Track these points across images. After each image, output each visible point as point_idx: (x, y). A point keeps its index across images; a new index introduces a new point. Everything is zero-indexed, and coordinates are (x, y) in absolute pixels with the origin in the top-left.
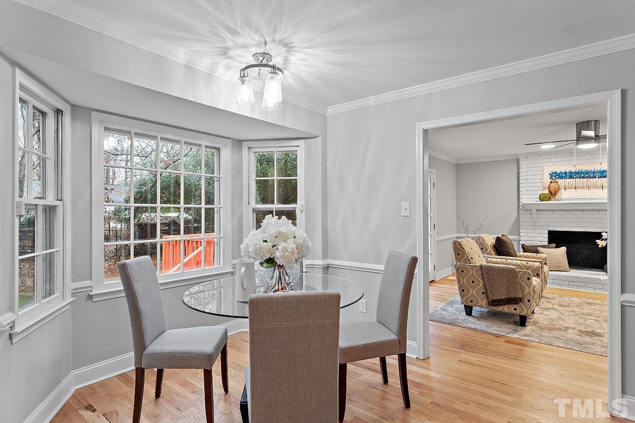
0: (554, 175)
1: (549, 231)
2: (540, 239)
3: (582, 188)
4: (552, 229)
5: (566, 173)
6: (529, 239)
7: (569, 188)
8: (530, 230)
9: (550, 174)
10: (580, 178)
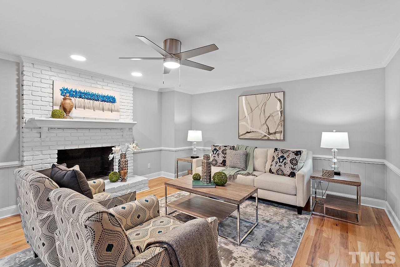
0: (65, 91)
1: (59, 151)
2: (49, 160)
3: (89, 108)
4: (62, 148)
5: (76, 92)
6: (36, 162)
7: (79, 107)
8: (36, 152)
9: (61, 90)
10: (88, 99)
